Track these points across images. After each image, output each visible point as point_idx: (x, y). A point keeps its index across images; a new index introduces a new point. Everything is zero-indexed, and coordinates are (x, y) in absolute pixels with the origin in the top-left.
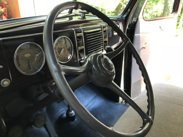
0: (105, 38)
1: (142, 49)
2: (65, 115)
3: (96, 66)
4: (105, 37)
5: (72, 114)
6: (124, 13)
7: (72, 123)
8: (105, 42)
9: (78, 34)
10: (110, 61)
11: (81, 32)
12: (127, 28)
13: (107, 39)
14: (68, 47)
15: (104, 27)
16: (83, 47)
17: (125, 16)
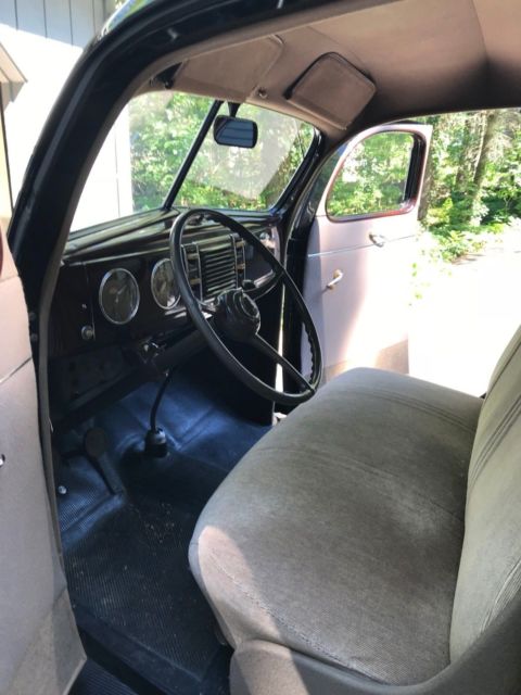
0: (239, 263)
1: (325, 290)
2: (141, 446)
3: (232, 308)
4: (240, 261)
5: (160, 439)
6: (281, 204)
7: (160, 460)
8: (241, 271)
9: (192, 256)
10: (253, 303)
11: (195, 252)
12: (290, 237)
13: (243, 266)
14: (169, 280)
15: (237, 241)
16: (199, 281)
17: (283, 211)
